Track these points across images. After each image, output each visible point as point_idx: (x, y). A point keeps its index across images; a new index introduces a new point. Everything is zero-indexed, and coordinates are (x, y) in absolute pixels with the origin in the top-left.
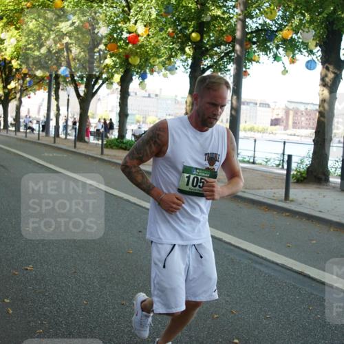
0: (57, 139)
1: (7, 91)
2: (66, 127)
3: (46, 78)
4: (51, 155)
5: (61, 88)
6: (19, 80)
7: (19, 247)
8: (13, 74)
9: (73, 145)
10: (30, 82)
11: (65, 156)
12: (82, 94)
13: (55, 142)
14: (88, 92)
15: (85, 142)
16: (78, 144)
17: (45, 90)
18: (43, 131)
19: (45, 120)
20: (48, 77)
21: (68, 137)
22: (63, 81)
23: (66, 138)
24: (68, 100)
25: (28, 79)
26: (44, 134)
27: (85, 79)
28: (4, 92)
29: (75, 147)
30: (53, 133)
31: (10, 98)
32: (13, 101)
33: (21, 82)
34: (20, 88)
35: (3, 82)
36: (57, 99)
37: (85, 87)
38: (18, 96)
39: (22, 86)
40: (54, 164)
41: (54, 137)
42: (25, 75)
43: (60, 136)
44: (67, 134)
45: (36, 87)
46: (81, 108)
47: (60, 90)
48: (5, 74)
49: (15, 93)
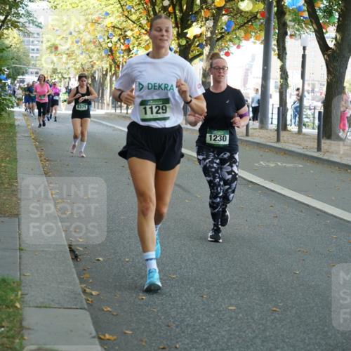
0: (283, 133)
1: (184, 42)
2: (299, 110)
3: (259, 16)
4: (272, 165)
5: (289, 33)
6: (207, 19)
7: (217, 343)
8: (196, 9)
9: (315, 145)
10: (228, 24)
11: (301, 166)
12: (331, 44)
13: (278, 140)
14: (342, 39)
15: (339, 139)
16: (325, 144)
17: (257, 38)
18: (255, 118)
19: (259, 96)
20: (262, 14)
21: (304, 130)
22: (293, 20)
23: (300, 132)
24: (304, 56)
25: (225, 18)
26: (257, 124)
27: (336, 15)
28: (179, 45)
29: (319, 149)
30: (275, 122)
31: (190, 56)
32: (197, 61)
33: (210, 23)
34: (209, 35)
35: (177, 26)
36: (282, 55)
37: (337, 31)
38: (206, 50)
39: (212, 33)
40: (279, 184)
41: (278, 130)
42: (219, 9)
43: (289, 128)
44: (301, 124)
45: (241, 33)
46: (329, 72)
47: (288, 38)
48: (181, 10)
49: (201, 45)
